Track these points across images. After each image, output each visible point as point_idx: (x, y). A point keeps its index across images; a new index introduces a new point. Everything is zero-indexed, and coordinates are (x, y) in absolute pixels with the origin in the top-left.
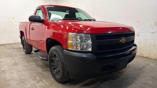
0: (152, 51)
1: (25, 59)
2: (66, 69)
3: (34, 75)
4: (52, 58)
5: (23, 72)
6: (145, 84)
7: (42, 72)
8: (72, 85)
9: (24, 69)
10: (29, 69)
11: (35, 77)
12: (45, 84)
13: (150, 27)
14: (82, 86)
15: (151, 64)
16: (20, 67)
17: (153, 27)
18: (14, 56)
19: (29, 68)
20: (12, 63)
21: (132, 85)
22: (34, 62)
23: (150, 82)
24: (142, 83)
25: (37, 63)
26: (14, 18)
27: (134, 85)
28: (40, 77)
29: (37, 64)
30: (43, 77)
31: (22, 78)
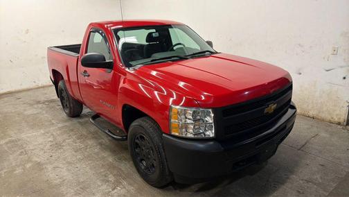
0: (326, 105)
1: (72, 130)
2: (168, 165)
3: (102, 170)
4: (137, 141)
5: (78, 165)
6: (308, 182)
7: (116, 164)
8: (178, 191)
9: (78, 157)
10: (88, 156)
11: (106, 176)
12: (128, 191)
13: (324, 58)
14: (197, 191)
15: (323, 134)
16: (68, 153)
17: (329, 57)
18: (46, 124)
19: (86, 153)
20: (50, 144)
21: (286, 185)
22: (93, 138)
23: (318, 176)
24: (302, 180)
25: (100, 141)
26: (27, 31)
27: (290, 186)
28: (114, 175)
29: (101, 144)
30: (121, 176)
31: (82, 180)
